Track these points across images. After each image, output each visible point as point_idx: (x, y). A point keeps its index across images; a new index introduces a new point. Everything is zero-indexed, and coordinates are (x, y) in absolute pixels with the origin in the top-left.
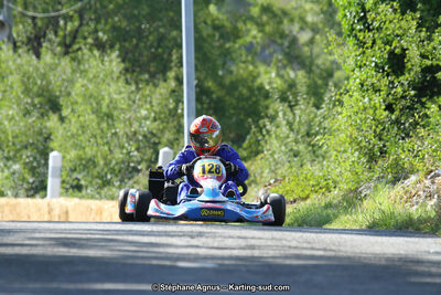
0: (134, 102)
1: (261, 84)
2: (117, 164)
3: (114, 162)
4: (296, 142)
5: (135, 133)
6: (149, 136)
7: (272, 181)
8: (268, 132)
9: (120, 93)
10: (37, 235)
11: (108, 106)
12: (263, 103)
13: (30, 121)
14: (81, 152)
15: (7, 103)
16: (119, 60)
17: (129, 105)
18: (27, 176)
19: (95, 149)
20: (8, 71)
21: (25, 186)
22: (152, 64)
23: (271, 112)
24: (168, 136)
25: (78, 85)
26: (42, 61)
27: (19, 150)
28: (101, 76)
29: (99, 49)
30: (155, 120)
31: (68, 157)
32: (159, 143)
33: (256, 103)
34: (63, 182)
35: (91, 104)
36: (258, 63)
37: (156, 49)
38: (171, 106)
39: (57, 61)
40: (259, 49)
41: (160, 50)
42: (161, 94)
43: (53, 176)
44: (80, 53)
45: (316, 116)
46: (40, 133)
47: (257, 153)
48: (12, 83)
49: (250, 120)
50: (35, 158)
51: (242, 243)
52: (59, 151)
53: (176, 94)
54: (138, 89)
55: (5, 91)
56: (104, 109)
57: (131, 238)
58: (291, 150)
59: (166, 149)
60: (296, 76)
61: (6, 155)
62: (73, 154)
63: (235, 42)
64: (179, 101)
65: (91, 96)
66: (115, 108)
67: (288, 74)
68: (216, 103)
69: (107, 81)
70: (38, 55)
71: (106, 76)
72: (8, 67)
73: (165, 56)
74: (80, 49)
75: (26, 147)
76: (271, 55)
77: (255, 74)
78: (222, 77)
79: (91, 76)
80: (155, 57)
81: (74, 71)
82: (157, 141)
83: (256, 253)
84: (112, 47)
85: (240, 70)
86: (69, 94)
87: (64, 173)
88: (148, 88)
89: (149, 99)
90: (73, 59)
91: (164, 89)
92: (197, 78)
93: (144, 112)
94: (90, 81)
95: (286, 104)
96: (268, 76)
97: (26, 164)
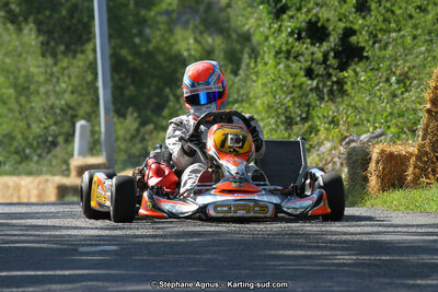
1: (179, 51)
2: (34, 139)
3: (31, 137)
5: (52, 107)
6: (66, 109)
9: (39, 67)
22: (66, 36)
24: (86, 108)
30: (73, 93)
32: (76, 116)
37: (70, 20)
40: (175, 16)
41: (74, 21)
42: (79, 67)
45: (234, 83)
53: (92, 66)
59: (83, 122)
60: (214, 40)
63: (149, 9)
65: (8, 71)
66: (32, 82)
67: (206, 40)
69: (24, 55)
76: (187, 21)
77: (172, 42)
78: (139, 46)
82: (74, 114)
84: (26, 20)
88: (66, 60)
91: (81, 61)
93: (64, 86)
94: (7, 54)
96: (186, 42)
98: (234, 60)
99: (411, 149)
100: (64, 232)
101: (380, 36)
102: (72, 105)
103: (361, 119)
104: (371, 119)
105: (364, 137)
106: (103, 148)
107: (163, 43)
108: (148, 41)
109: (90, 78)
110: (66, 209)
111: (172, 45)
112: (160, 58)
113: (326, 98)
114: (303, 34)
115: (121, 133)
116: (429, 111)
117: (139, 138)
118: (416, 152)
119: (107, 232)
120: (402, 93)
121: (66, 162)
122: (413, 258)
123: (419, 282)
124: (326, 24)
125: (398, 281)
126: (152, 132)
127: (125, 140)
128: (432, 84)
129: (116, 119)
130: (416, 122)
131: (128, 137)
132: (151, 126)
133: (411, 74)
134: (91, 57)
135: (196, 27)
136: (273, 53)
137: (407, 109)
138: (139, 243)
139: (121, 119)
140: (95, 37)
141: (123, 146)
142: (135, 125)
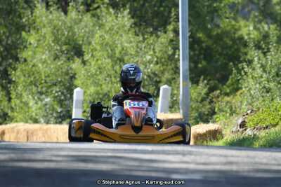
0: (141, 49)
1: (242, 35)
4: (268, 81)
6: (152, 75)
7: (249, 112)
8: (246, 73)
9: (131, 42)
10: (62, 153)
11: (120, 53)
12: (243, 50)
13: (59, 63)
14: (99, 88)
15: (41, 50)
16: (129, 16)
17: (137, 51)
18: (55, 106)
19: (110, 85)
20: (42, 25)
21: (55, 115)
22: (155, 20)
23: (249, 57)
24: (167, 76)
25: (97, 36)
26: (69, 17)
27: (50, 87)
28: (115, 28)
29: (113, 8)
30: (157, 63)
31: (89, 92)
32: (160, 82)
33: (238, 50)
34: (84, 112)
35: (107, 51)
36: (239, 19)
37: (159, 8)
38: (170, 53)
39: (80, 17)
40: (240, 7)
41: (162, 9)
42: (162, 43)
43: (76, 107)
44: (98, 10)
46: (67, 74)
47: (238, 89)
48: (45, 34)
49: (231, 64)
50: (63, 93)
51: (223, 160)
52: (81, 88)
53: (174, 44)
54: (144, 39)
55: (39, 40)
56: (117, 55)
57: (135, 156)
58: (264, 87)
59: (166, 86)
60: (269, 28)
61: (39, 90)
62: (92, 89)
63: (221, 3)
64: (176, 48)
65: (106, 45)
66: (126, 54)
67: (263, 28)
68: (205, 50)
69: (120, 33)
70: (66, 12)
71: (119, 28)
72: (41, 22)
73: (166, 14)
74: (99, 7)
75: (55, 85)
76: (249, 12)
77: (237, 27)
78: (210, 30)
79: (107, 29)
80: (157, 14)
81: (94, 25)
82: (158, 80)
83: (234, 168)
84: (124, 6)
85: (225, 23)
86: (90, 43)
87: (85, 105)
88: (152, 38)
89: (152, 47)
90: (93, 15)
91: (164, 39)
92: (190, 31)
93: (149, 57)
94: (107, 32)
95: (260, 51)
96: (247, 28)
97: (55, 97)
102: (156, 72)
106: (180, 107)
107: (229, 28)
108: (218, 27)
115: (194, 95)
117: (208, 100)
126: (218, 97)
127: (197, 102)
129: (190, 85)
131: (200, 99)
132: (218, 92)
135: (256, 17)
139: (195, 85)
142: (205, 90)
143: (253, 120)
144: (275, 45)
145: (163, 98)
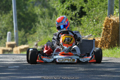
98: (51, 15)
99: (99, 40)
100: (4, 62)
101: (90, 9)
102: (6, 28)
103: (85, 31)
104: (88, 31)
105: (86, 36)
106: (15, 39)
107: (31, 11)
108: (27, 10)
109: (11, 20)
110: (5, 56)
111: (34, 11)
112: (31, 15)
113: (76, 26)
114: (70, 8)
115: (20, 35)
116: (104, 29)
117: (25, 37)
118: (101, 40)
119: (16, 62)
120: (97, 24)
121: (5, 43)
122: (100, 69)
123: (101, 76)
124: (76, 5)
125: (96, 76)
126: (28, 35)
128: (105, 22)
129: (18, 31)
130: (101, 32)
131: (22, 36)
132: (28, 34)
133: (99, 19)
134: (11, 14)
135: (40, 6)
136: (61, 13)
137: (98, 29)
138: (25, 65)
139: (20, 32)
140: (12, 9)
141: (20, 39)
142: (24, 33)
143: (40, 43)
144: (47, 16)
145: (9, 36)
